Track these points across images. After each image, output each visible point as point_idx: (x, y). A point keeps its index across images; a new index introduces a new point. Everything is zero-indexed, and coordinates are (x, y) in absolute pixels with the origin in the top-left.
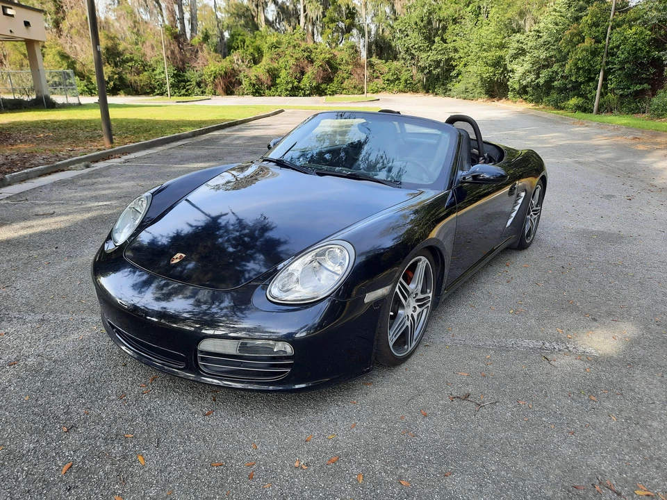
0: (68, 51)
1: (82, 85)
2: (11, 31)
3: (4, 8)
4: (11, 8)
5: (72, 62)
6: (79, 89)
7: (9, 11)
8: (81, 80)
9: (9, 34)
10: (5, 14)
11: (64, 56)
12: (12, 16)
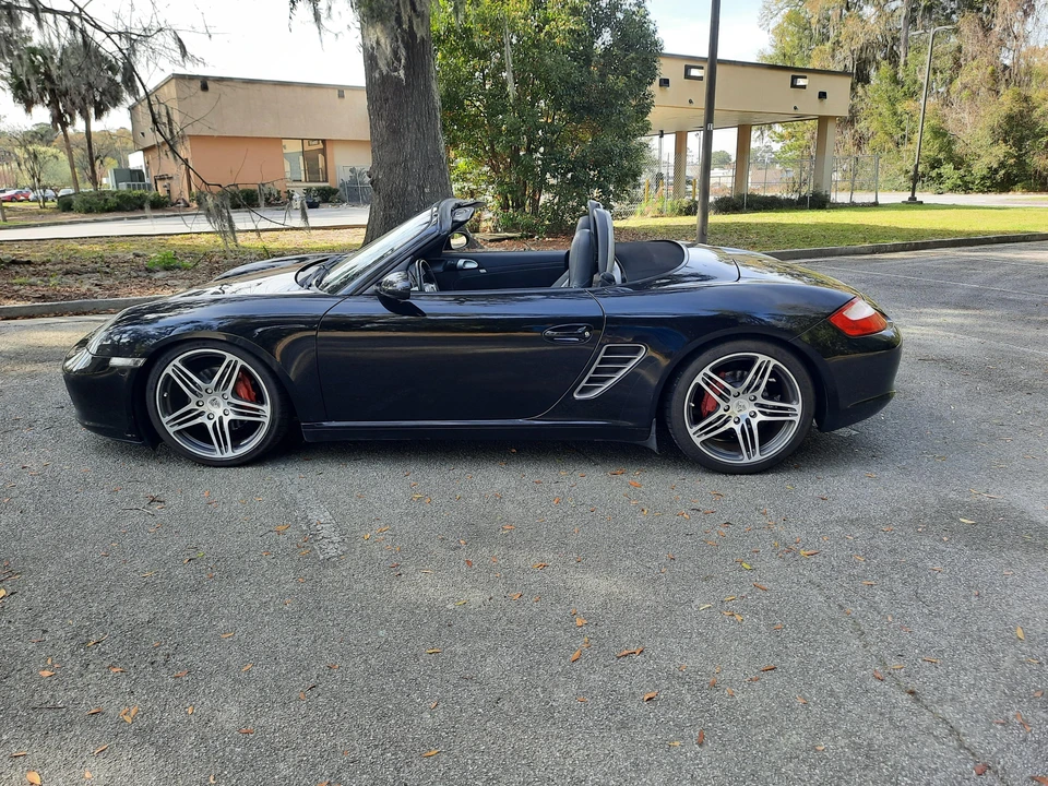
0: (950, 125)
1: (955, 176)
2: (795, 108)
3: (794, 78)
4: (805, 77)
5: (949, 142)
6: (949, 183)
7: (801, 82)
8: (954, 169)
9: (793, 111)
10: (793, 85)
11: (939, 133)
12: (804, 87)
